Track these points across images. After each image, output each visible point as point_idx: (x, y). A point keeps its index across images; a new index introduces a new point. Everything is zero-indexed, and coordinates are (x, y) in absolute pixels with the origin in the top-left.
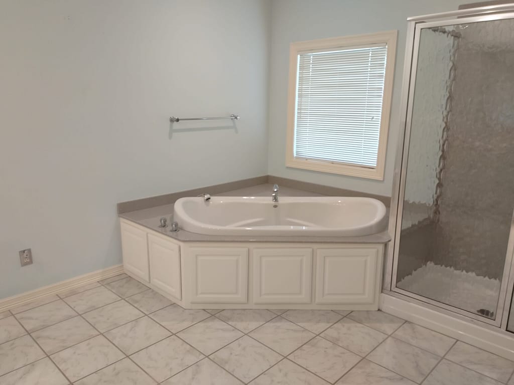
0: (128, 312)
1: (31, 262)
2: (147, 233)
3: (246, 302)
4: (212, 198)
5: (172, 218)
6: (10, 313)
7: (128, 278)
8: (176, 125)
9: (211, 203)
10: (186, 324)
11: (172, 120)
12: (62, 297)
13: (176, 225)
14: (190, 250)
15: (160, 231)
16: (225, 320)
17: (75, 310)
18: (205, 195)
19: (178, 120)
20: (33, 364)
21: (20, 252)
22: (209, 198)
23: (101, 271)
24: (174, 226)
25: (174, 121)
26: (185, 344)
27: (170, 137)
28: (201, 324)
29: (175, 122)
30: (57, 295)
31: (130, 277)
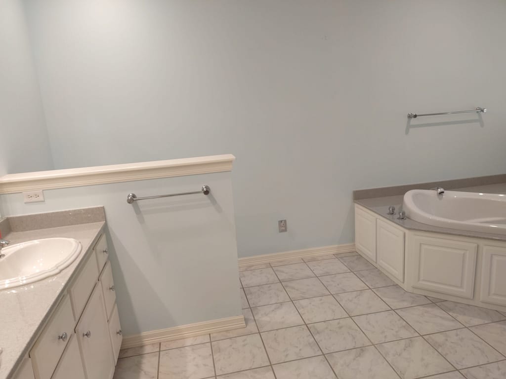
0: (354, 282)
1: (285, 230)
2: (377, 219)
3: (472, 298)
4: (445, 192)
5: (401, 207)
6: (270, 265)
7: (359, 257)
8: (414, 121)
9: (444, 197)
10: (405, 304)
11: (410, 117)
12: (305, 261)
13: (404, 214)
14: (414, 238)
15: (388, 217)
16: (447, 310)
17: (313, 273)
18: (438, 188)
19: (415, 116)
20: (281, 304)
21: (279, 221)
22: (443, 192)
23: (336, 246)
24: (401, 214)
25: (411, 117)
26: (402, 320)
27: (407, 132)
28: (421, 308)
29: (413, 118)
30: (302, 259)
31: (360, 255)
